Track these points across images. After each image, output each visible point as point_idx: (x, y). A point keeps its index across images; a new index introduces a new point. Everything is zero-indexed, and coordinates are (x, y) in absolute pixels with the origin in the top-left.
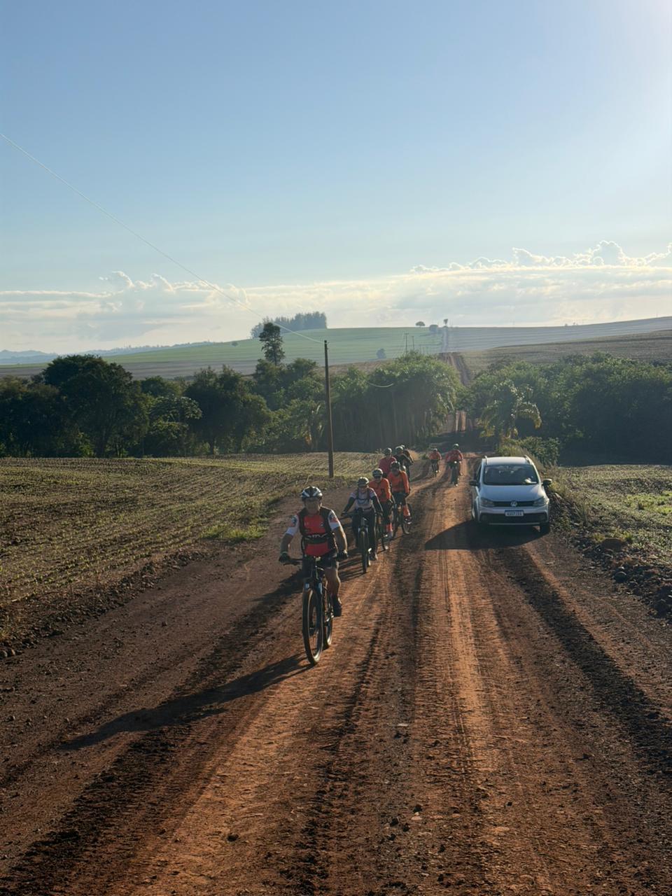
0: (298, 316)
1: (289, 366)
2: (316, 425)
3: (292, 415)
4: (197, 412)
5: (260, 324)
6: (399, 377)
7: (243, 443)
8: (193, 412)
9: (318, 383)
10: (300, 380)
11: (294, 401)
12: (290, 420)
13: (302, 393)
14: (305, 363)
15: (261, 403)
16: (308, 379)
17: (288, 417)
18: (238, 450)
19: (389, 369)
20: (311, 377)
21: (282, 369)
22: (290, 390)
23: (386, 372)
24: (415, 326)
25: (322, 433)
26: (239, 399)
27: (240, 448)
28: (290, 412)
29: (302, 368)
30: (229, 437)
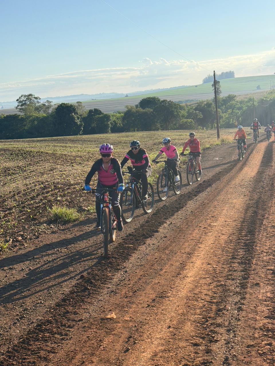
0: (223, 73)
1: (226, 97)
2: (239, 118)
3: (228, 115)
4: (201, 116)
5: (206, 77)
6: (269, 100)
7: (214, 125)
8: (200, 116)
9: (237, 103)
10: (230, 102)
11: (229, 110)
12: (228, 117)
13: (232, 107)
14: (232, 96)
15: (220, 112)
16: (234, 102)
17: (227, 116)
18: (212, 128)
19: (266, 98)
20: (234, 101)
21: (223, 99)
22: (227, 106)
23: (265, 99)
24: (274, 74)
25: (241, 121)
26: (213, 110)
27: (213, 127)
28: (228, 114)
29: (231, 98)
30: (209, 124)
